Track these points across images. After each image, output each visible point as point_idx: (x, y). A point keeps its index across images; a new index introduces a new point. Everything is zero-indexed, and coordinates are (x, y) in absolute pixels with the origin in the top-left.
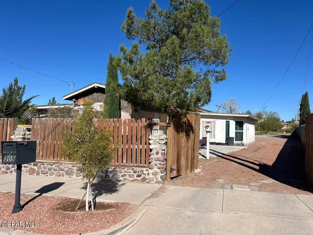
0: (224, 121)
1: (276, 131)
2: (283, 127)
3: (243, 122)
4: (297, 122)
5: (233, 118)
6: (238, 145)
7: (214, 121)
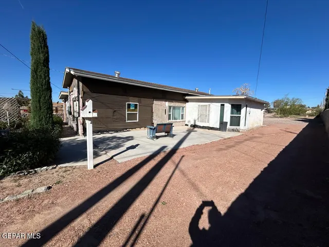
0: (219, 104)
1: (299, 114)
2: (306, 111)
3: (241, 105)
4: (323, 108)
5: (229, 101)
6: (233, 130)
7: (209, 105)
